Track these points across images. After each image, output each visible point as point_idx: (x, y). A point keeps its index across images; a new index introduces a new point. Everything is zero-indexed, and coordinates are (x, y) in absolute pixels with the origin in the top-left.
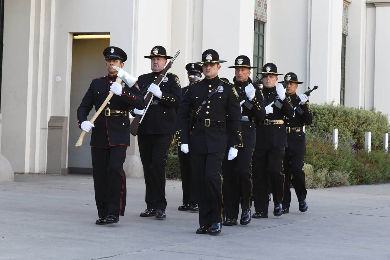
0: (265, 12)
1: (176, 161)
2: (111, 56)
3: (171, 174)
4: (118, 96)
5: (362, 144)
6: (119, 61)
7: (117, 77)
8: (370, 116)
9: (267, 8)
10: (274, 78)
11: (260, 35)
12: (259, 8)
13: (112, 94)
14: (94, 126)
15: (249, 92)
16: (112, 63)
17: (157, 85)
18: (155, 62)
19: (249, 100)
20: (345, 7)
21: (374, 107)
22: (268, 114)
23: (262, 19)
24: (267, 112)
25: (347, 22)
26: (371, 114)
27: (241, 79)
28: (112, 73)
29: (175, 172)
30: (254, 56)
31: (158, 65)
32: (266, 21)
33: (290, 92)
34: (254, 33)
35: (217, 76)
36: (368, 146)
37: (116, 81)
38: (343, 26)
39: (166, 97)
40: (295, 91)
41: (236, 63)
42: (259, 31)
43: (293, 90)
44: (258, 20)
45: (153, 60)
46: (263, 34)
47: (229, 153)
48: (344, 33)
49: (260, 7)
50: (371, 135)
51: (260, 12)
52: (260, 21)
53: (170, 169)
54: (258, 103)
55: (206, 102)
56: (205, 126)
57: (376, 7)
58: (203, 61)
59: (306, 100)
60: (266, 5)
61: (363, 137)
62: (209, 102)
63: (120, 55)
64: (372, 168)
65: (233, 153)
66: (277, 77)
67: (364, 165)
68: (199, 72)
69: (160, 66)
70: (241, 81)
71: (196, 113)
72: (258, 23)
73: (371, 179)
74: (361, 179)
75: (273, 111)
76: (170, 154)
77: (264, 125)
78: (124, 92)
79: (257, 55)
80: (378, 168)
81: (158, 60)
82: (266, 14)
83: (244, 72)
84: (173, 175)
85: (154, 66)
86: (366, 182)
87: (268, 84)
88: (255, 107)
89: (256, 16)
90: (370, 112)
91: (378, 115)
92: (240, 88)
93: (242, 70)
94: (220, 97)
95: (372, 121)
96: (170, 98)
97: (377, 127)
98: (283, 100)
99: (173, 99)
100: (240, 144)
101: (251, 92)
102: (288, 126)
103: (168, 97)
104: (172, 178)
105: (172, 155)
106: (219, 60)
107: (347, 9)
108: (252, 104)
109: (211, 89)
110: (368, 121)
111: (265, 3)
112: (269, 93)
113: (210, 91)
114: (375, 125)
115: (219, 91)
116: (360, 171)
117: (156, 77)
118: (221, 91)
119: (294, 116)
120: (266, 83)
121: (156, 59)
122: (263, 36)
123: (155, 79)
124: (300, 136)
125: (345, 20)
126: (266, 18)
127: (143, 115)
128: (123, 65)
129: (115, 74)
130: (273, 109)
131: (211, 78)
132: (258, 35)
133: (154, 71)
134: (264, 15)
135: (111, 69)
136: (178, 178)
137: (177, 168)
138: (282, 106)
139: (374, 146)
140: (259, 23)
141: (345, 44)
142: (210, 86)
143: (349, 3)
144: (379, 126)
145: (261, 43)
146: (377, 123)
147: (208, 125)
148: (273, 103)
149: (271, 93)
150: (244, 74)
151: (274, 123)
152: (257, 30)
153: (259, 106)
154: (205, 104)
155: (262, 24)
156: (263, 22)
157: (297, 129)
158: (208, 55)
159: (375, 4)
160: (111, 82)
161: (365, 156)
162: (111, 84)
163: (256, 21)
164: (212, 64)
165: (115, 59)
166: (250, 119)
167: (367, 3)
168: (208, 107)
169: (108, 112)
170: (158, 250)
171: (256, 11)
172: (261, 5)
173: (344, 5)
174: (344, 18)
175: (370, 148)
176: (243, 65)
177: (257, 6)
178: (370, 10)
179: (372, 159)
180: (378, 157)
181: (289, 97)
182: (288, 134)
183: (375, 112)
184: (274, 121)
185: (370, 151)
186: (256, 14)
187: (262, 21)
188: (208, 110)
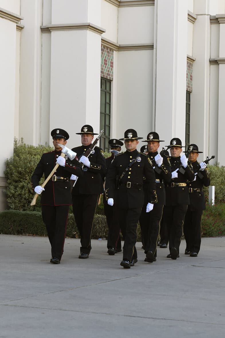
0: (112, 70)
1: (25, 217)
2: (57, 136)
3: (20, 230)
4: (63, 167)
5: (206, 198)
6: (63, 140)
7: (62, 152)
8: (213, 170)
9: (113, 66)
10: (179, 150)
11: (106, 93)
12: (105, 66)
13: (58, 165)
14: (44, 190)
15: (157, 160)
16: (58, 141)
17: (87, 157)
18: (85, 138)
19: (158, 166)
20: (189, 65)
21: (218, 162)
22: (174, 179)
23: (108, 76)
24: (173, 177)
25: (191, 79)
26: (215, 169)
27: (152, 151)
28: (58, 149)
29: (24, 228)
30: (101, 113)
31: (87, 140)
32: (113, 78)
33: (192, 160)
34: (101, 90)
35: (136, 149)
36: (212, 200)
37: (61, 155)
38: (187, 83)
39: (93, 166)
40: (196, 159)
41: (148, 138)
42: (106, 89)
43: (195, 158)
44: (104, 78)
45: (83, 136)
46: (109, 92)
47: (147, 207)
48: (189, 90)
49: (107, 65)
50: (215, 189)
51: (106, 70)
52: (106, 79)
53: (20, 225)
54: (165, 168)
55: (128, 169)
56: (127, 187)
57: (219, 64)
58: (125, 138)
59: (206, 167)
60: (112, 63)
61: (207, 191)
62: (131, 169)
63: (64, 135)
64: (216, 221)
65: (150, 207)
66: (182, 149)
67: (208, 218)
68: (119, 146)
69: (88, 141)
70: (152, 152)
71: (120, 177)
72: (104, 81)
73: (214, 231)
74: (205, 232)
75: (178, 176)
76: (20, 210)
77: (171, 187)
78: (67, 164)
79: (104, 112)
80: (221, 221)
81: (87, 136)
82: (113, 72)
83: (154, 145)
84: (23, 230)
85: (84, 140)
86: (210, 234)
87: (174, 155)
88: (163, 172)
89: (102, 74)
90: (214, 166)
91: (222, 170)
92: (152, 157)
93: (153, 144)
94: (139, 166)
95: (216, 176)
96: (97, 167)
97: (220, 181)
98: (185, 167)
99: (99, 167)
100: (155, 200)
101: (159, 160)
102: (191, 187)
103: (95, 166)
104: (22, 234)
105: (21, 211)
106: (137, 137)
107: (191, 66)
108: (161, 169)
109: (131, 159)
110: (212, 175)
111: (112, 61)
112: (175, 162)
113: (131, 161)
114: (219, 179)
115: (138, 161)
116: (204, 224)
117: (85, 150)
118: (139, 160)
119: (195, 180)
120: (173, 153)
121: (86, 136)
122: (110, 94)
123: (85, 151)
124: (200, 195)
125: (189, 77)
126: (112, 76)
127: (75, 180)
128: (66, 142)
129: (61, 149)
130: (178, 175)
131: (132, 151)
132: (104, 92)
133: (84, 145)
134: (111, 73)
135: (57, 145)
136: (27, 233)
137: (26, 224)
138: (184, 172)
139: (218, 200)
140: (106, 81)
141: (190, 101)
142: (131, 157)
143: (193, 61)
144: (222, 180)
145: (108, 101)
146: (221, 177)
147: (129, 187)
148: (178, 169)
149: (176, 161)
150: (155, 146)
151: (179, 186)
152: (104, 87)
153: (166, 171)
154: (128, 170)
155: (109, 82)
156: (109, 80)
157: (197, 190)
158: (129, 133)
159: (218, 61)
160: (57, 156)
161: (209, 210)
162: (57, 157)
163: (102, 79)
164: (132, 141)
165: (60, 138)
166: (161, 181)
167: (210, 60)
168: (130, 173)
169: (54, 178)
170: (2, 305)
171: (102, 69)
172: (108, 63)
173: (188, 63)
174: (188, 75)
175: (213, 201)
176: (153, 140)
177: (103, 64)
178: (213, 67)
179: (216, 212)
180: (221, 210)
181: (191, 165)
182: (190, 193)
183: (219, 167)
184: (179, 184)
185: (213, 204)
186: (102, 72)
187: (108, 78)
188: (129, 175)
